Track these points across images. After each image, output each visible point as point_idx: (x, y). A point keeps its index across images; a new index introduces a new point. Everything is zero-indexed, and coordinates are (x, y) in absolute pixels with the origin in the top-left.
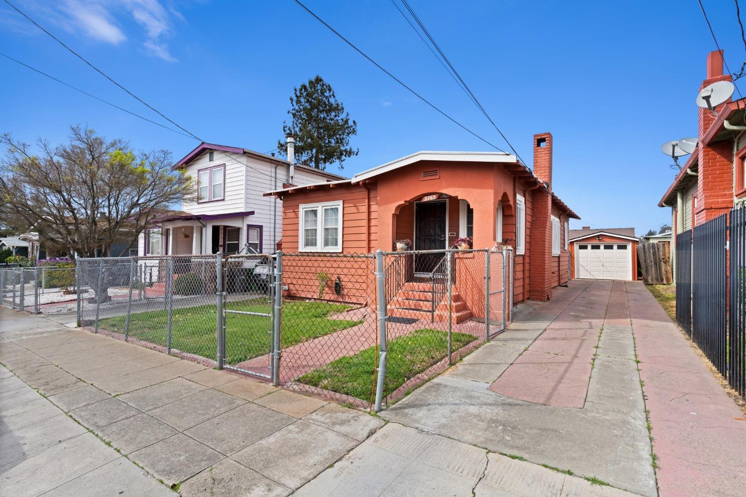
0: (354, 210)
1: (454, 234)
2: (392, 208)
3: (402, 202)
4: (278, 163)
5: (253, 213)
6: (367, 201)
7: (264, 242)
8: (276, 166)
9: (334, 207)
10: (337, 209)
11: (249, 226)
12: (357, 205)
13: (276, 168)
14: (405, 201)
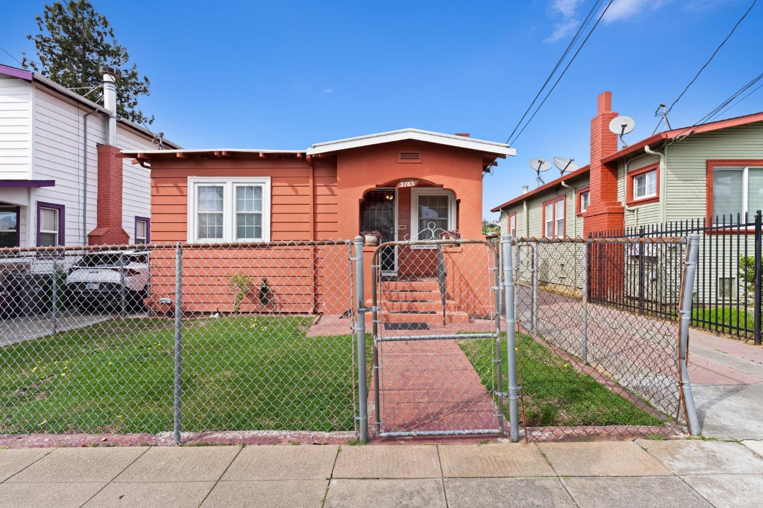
0: (290, 191)
1: (404, 227)
2: (359, 193)
3: (373, 186)
4: (91, 111)
5: (51, 183)
6: (311, 181)
7: (67, 232)
8: (86, 113)
9: (254, 185)
10: (260, 188)
11: (41, 205)
12: (295, 185)
13: (85, 117)
14: (377, 186)
